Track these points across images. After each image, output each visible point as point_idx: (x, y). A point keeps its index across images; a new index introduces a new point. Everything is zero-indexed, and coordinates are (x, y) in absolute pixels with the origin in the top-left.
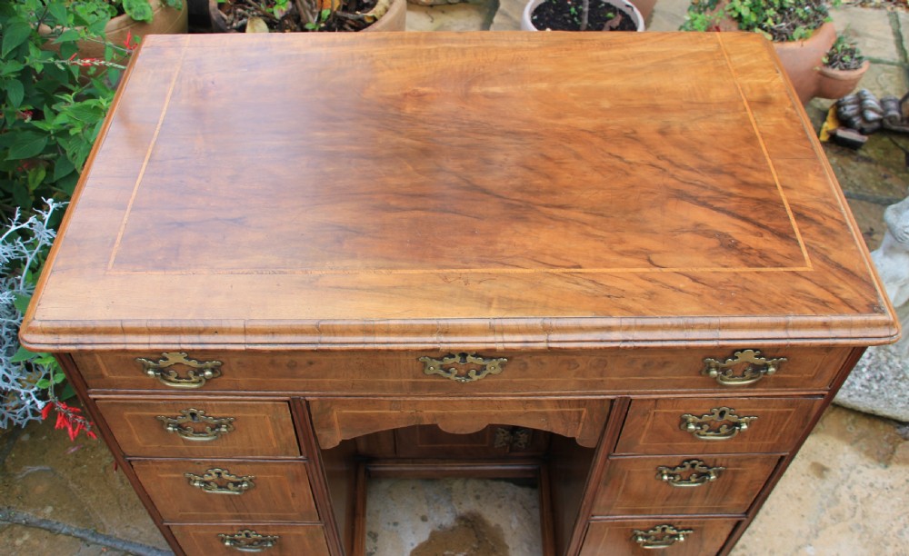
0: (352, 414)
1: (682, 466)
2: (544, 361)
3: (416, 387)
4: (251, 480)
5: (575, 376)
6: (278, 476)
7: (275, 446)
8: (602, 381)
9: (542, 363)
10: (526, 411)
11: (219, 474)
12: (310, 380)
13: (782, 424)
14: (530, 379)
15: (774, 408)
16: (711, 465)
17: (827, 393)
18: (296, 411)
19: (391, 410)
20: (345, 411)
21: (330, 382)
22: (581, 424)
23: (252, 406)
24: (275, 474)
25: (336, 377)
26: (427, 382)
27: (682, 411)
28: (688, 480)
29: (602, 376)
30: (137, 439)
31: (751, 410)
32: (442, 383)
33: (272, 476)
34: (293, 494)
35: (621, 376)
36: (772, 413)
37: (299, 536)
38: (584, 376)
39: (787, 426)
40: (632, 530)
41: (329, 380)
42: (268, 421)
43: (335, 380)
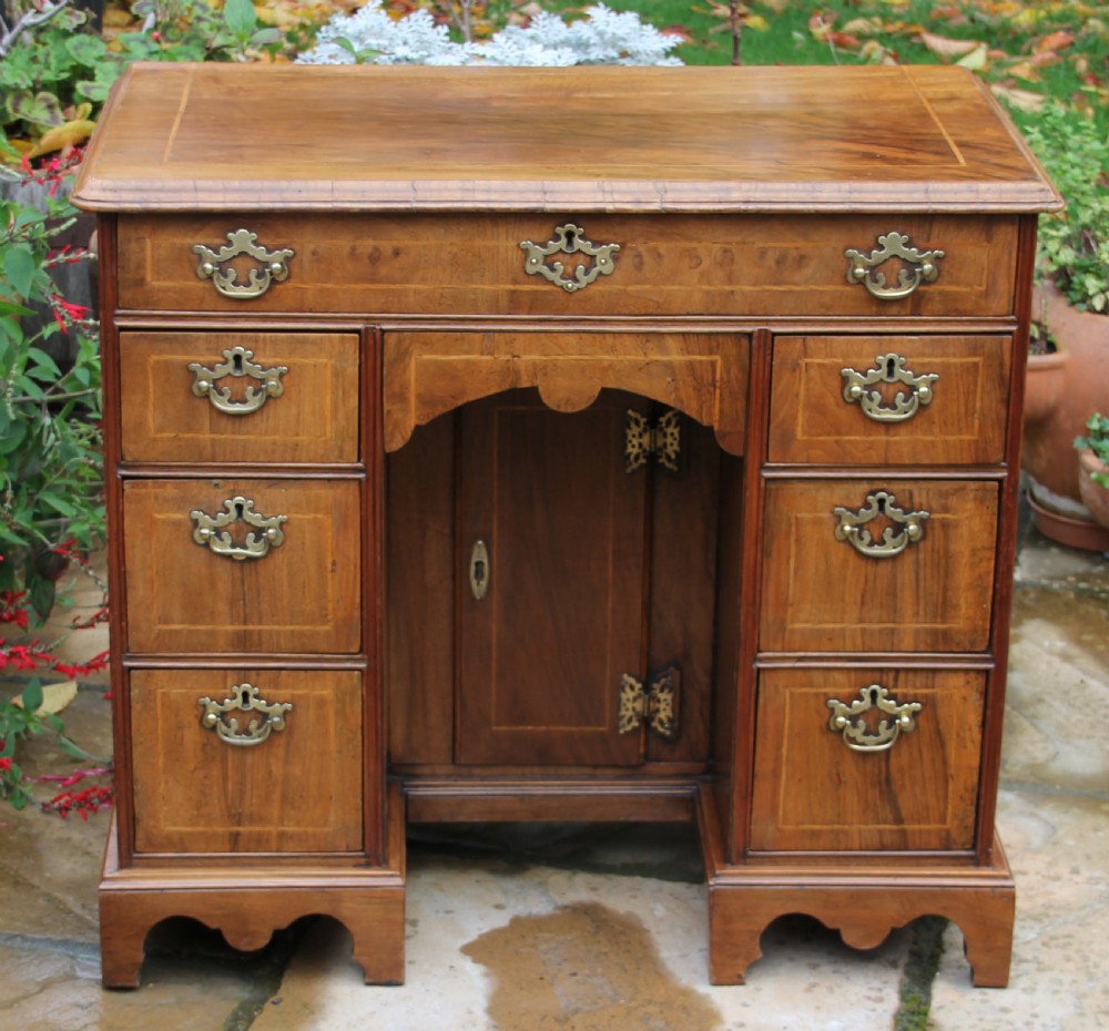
0: (435, 361)
1: (868, 506)
2: (662, 251)
3: (515, 302)
4: (282, 524)
5: (699, 282)
6: (320, 516)
7: (329, 435)
8: (732, 292)
9: (660, 256)
10: (647, 360)
11: (239, 507)
12: (392, 286)
13: (975, 392)
14: (648, 287)
15: (954, 355)
16: (907, 505)
17: (1014, 328)
18: (366, 356)
19: (482, 354)
20: (427, 357)
21: (415, 291)
22: (718, 392)
23: (314, 343)
24: (316, 510)
25: (424, 280)
26: (528, 292)
27: (840, 361)
28: (882, 543)
29: (730, 282)
30: (150, 419)
31: (926, 360)
32: (545, 292)
33: (311, 516)
34: (334, 564)
35: (754, 285)
36: (955, 364)
37: (321, 703)
38: (710, 283)
39: (982, 399)
40: (827, 697)
41: (413, 286)
42: (329, 372)
43: (421, 287)
